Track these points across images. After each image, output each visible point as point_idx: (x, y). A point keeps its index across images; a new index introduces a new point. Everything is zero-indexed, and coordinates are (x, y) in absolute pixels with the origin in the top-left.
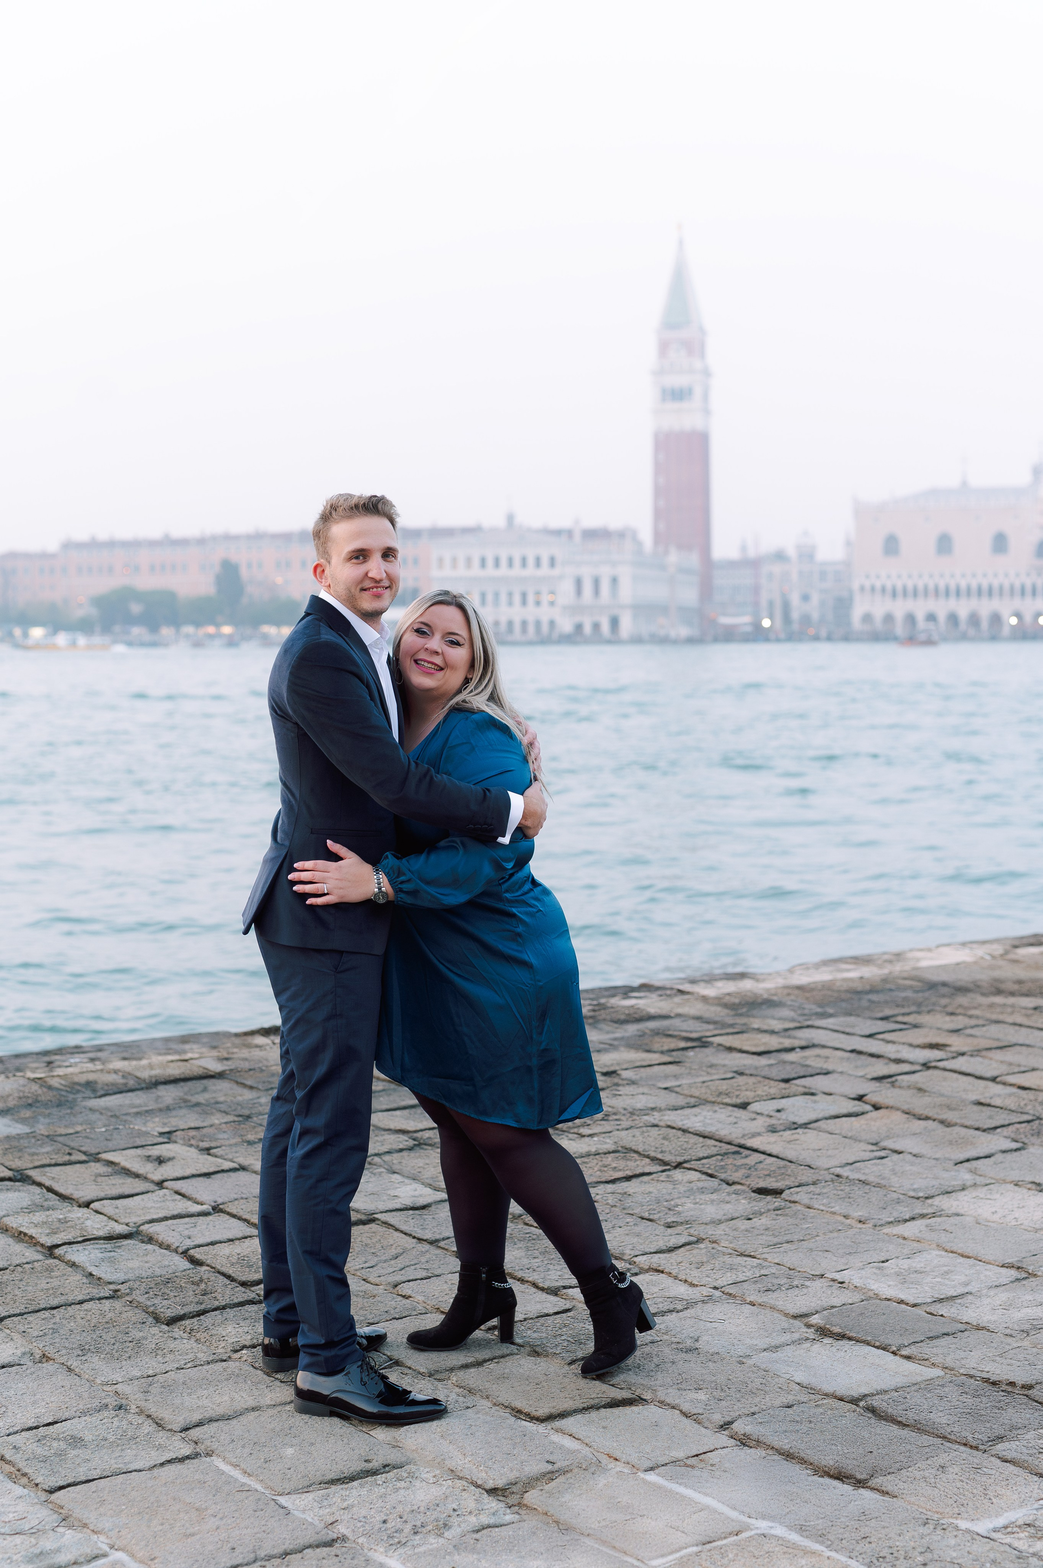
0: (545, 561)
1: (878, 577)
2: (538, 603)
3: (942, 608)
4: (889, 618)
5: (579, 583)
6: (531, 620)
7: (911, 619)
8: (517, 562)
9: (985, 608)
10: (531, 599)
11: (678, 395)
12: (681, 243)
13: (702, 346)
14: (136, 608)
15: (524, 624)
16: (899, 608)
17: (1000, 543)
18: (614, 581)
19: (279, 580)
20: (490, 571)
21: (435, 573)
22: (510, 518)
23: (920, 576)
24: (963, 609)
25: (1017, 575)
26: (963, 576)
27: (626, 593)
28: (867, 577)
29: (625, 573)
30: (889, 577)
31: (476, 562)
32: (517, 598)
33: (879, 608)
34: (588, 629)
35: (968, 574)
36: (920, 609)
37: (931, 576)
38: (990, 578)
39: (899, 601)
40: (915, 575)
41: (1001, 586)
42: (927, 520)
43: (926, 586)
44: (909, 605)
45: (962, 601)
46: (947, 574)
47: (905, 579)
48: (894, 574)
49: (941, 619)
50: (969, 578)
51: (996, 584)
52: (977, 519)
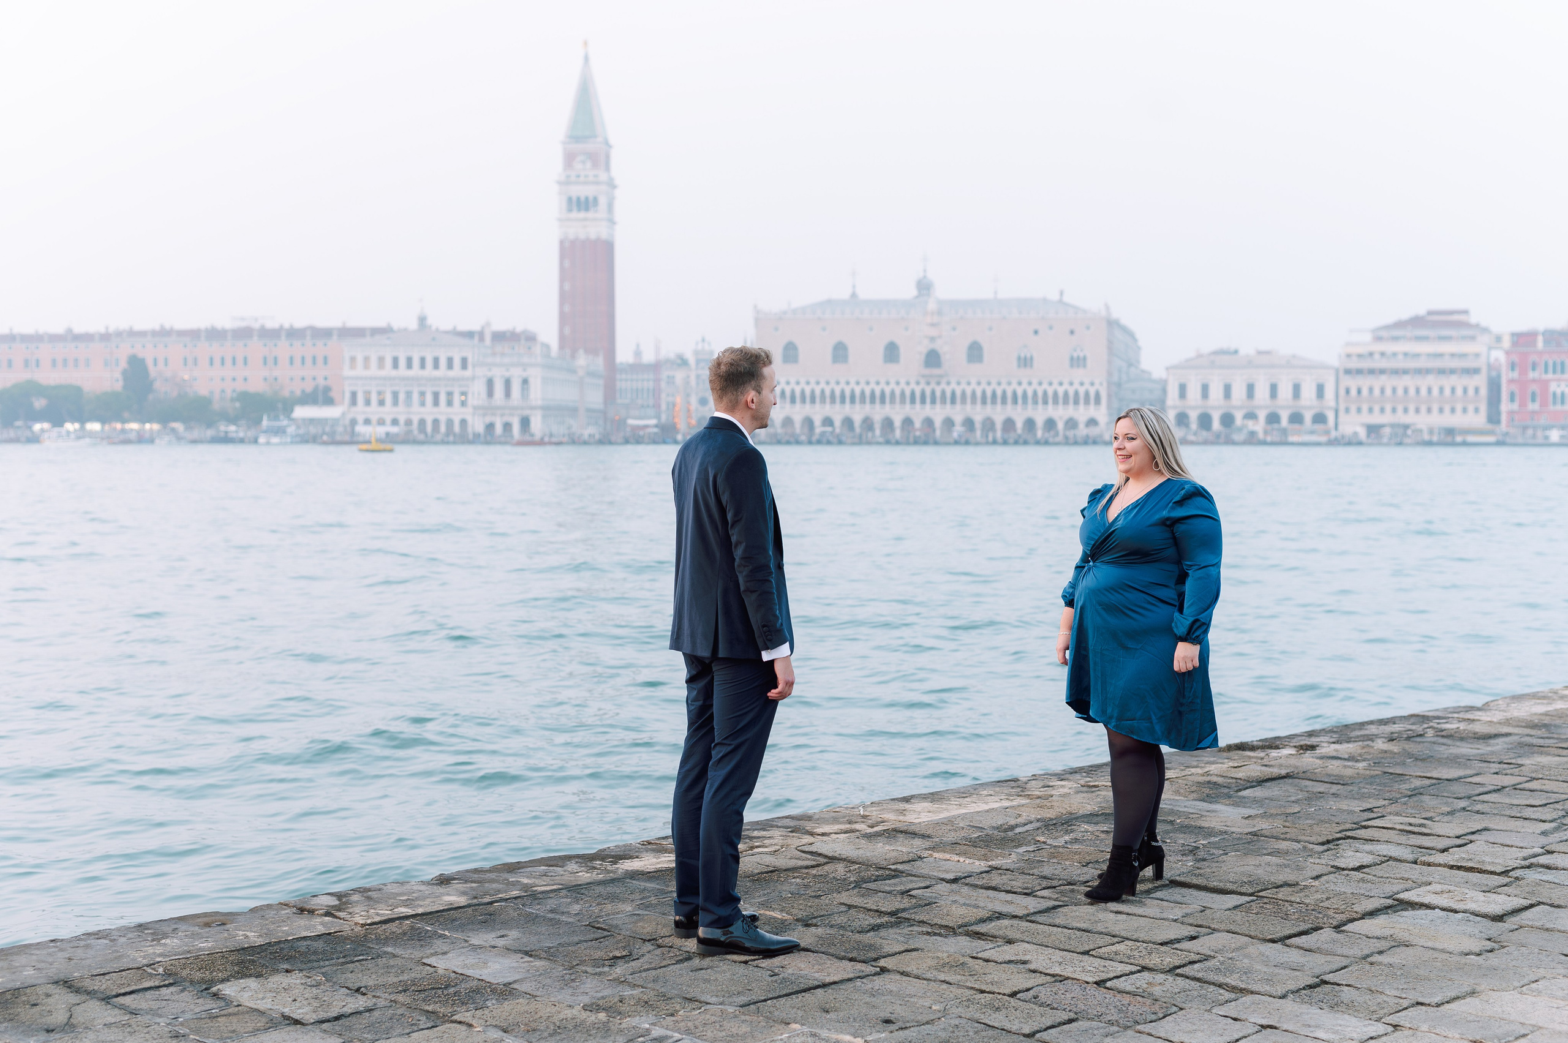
0: (457, 363)
2: (450, 403)
3: (838, 412)
5: (490, 383)
6: (443, 419)
7: (809, 422)
8: (429, 363)
9: (878, 413)
10: (443, 398)
11: (583, 204)
12: (586, 59)
13: (608, 157)
14: (39, 403)
15: (436, 422)
17: (892, 352)
18: (525, 382)
19: (186, 377)
20: (403, 371)
21: (347, 372)
22: (422, 320)
23: (818, 383)
24: (858, 414)
25: (908, 383)
26: (858, 383)
27: (537, 394)
29: (536, 376)
30: (788, 383)
31: (389, 362)
32: (429, 398)
34: (499, 429)
35: (862, 381)
36: (817, 413)
37: (828, 383)
38: (883, 385)
39: (798, 405)
40: (813, 381)
41: (893, 393)
42: (824, 329)
43: (823, 392)
44: (807, 410)
45: (858, 406)
46: (843, 381)
47: (803, 385)
48: (793, 381)
49: (837, 423)
50: (863, 385)
51: (888, 391)
52: (871, 329)
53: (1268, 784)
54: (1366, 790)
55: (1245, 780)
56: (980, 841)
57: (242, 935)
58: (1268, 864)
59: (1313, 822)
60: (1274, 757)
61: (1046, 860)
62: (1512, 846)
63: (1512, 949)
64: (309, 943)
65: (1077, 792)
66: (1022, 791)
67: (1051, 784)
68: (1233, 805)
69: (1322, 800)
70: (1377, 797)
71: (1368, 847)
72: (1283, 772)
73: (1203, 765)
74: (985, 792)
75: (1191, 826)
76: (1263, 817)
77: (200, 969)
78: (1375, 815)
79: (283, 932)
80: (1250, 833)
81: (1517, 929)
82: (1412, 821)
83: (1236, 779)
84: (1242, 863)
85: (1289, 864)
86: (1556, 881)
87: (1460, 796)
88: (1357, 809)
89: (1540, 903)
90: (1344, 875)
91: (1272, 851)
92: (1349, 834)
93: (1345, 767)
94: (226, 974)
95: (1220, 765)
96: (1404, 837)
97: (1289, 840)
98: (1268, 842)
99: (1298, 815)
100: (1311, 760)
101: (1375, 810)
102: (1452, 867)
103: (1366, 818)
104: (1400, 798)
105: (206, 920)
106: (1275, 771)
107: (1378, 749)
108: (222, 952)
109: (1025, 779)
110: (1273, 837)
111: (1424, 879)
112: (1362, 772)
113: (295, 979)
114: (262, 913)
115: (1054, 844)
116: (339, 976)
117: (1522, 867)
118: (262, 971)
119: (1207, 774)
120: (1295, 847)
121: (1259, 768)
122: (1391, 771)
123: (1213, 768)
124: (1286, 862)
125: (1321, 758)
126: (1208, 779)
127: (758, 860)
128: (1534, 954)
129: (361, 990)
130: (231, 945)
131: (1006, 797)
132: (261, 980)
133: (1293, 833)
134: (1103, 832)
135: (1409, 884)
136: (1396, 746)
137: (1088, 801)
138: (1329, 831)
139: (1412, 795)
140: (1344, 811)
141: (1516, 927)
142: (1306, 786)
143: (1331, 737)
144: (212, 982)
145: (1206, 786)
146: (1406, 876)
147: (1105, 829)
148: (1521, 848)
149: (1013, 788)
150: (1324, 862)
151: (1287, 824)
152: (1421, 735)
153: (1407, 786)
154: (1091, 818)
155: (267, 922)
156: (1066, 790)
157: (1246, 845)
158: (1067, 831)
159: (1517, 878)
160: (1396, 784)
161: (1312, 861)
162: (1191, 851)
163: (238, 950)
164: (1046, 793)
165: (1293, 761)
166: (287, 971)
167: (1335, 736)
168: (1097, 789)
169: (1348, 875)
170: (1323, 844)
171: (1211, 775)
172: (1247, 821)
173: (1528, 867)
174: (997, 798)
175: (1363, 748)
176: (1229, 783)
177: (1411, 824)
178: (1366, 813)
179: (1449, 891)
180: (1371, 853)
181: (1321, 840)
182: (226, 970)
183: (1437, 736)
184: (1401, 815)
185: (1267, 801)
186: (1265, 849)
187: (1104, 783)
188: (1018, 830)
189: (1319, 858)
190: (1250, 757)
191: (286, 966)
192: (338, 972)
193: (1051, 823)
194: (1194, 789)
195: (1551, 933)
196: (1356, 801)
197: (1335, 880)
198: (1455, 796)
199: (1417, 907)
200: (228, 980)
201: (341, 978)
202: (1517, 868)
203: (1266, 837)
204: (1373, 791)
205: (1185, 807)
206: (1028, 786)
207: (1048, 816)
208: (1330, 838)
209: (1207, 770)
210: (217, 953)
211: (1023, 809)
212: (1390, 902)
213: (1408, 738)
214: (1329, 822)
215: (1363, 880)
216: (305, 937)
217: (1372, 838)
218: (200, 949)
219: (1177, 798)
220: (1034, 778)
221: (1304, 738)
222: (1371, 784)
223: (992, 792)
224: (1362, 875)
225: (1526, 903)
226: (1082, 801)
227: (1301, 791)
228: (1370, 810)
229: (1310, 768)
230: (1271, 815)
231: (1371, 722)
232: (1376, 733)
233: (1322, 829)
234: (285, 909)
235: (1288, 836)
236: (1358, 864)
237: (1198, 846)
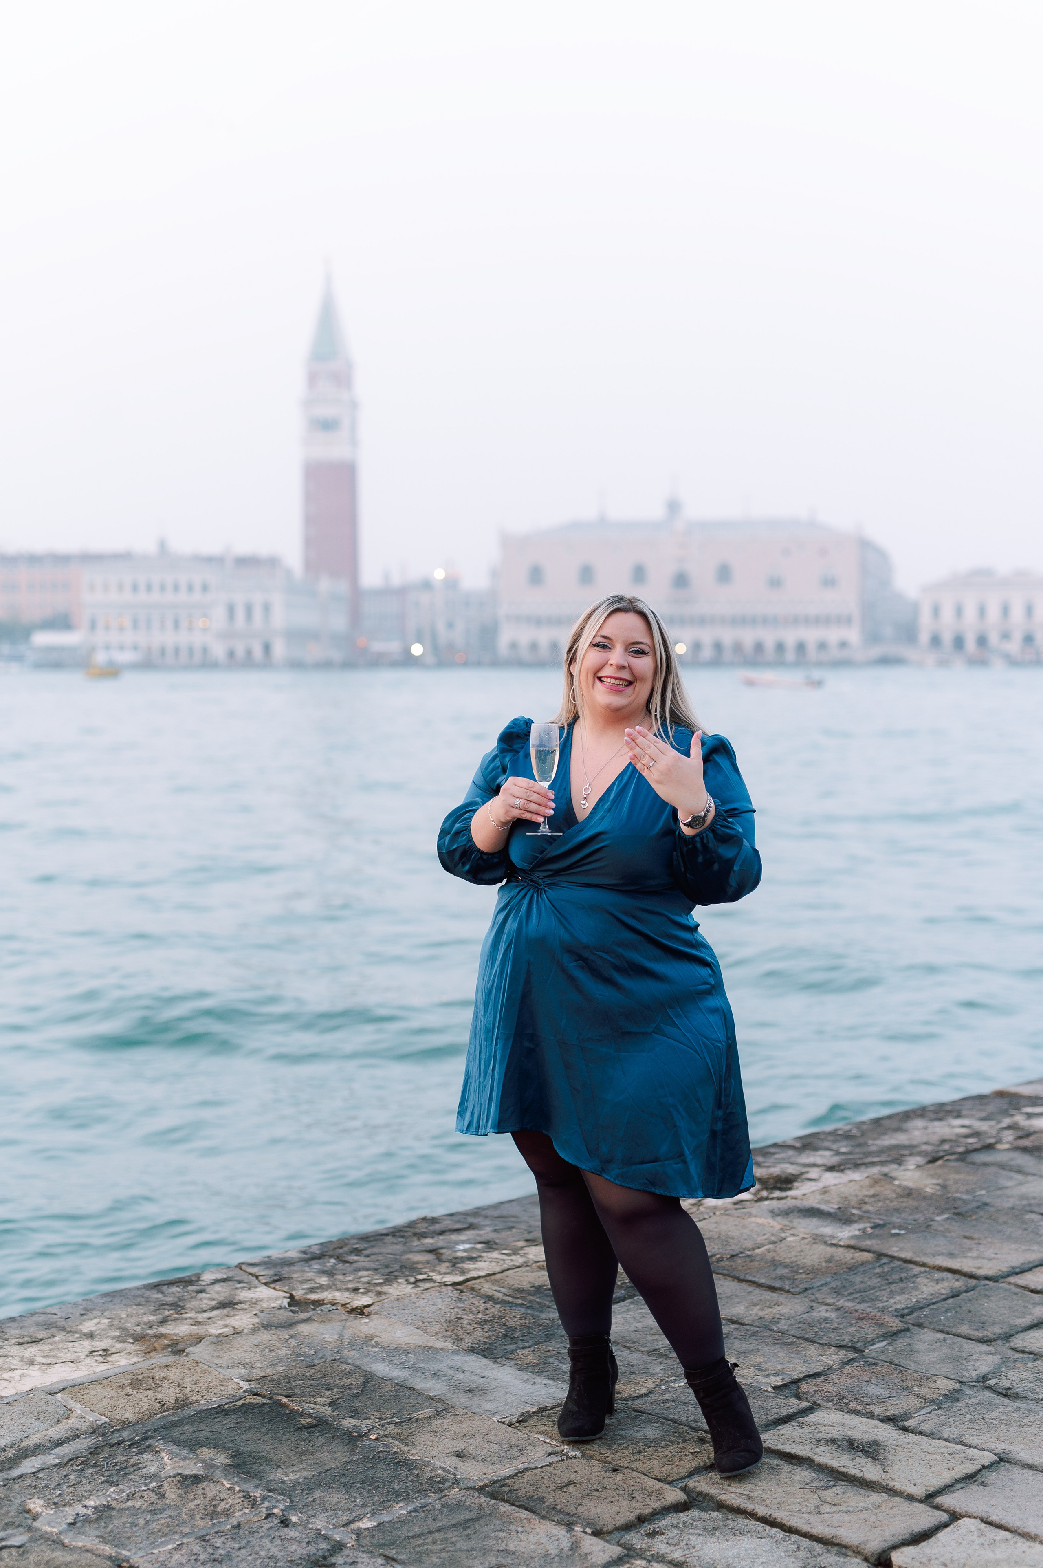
2: (191, 628)
4: (533, 645)
5: (231, 609)
6: (184, 645)
10: (184, 623)
11: (327, 424)
13: (349, 374)
15: (177, 649)
16: (544, 636)
17: (640, 574)
18: (267, 608)
22: (162, 542)
27: (279, 618)
28: (514, 605)
29: (277, 600)
32: (170, 624)
33: (524, 635)
34: (241, 655)
42: (569, 552)
52: (618, 552)
87: (988, 1333)
107: (899, 1186)
112: (839, 1253)
122: (894, 1251)
125: (786, 1213)
134: (185, 1478)
136: (932, 1176)
139: (900, 1331)
143: (838, 1153)
152: (989, 1147)
153: (900, 1302)
167: (843, 1150)
175: (876, 1182)
183: (1016, 1149)
188: (28, 1466)
198: (979, 1334)
204: (833, 1315)
213: (963, 1157)
219: (439, 1345)
221: (791, 1153)
222: (837, 1292)
229: (749, 1244)
231: (921, 1112)
232: (915, 1143)
237: (347, 1540)
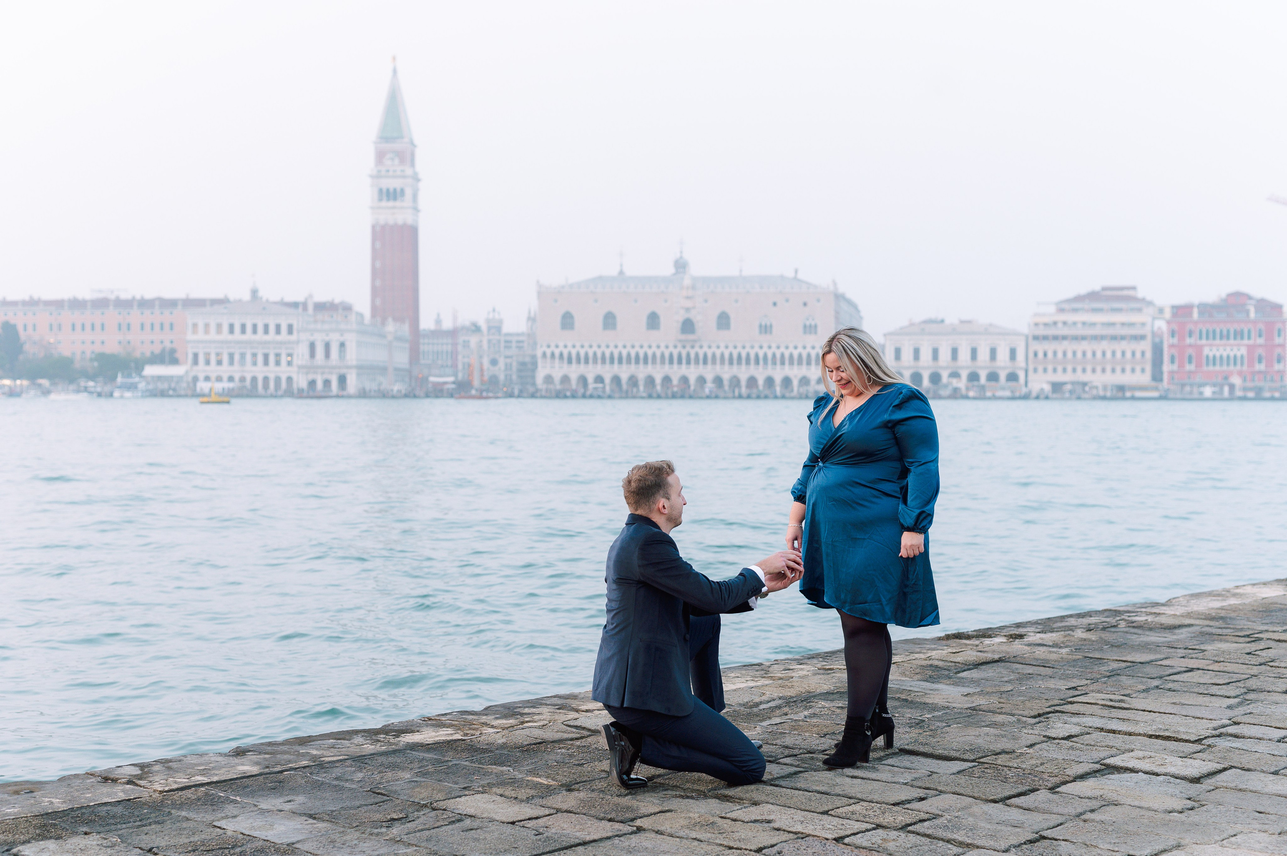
0: (284, 329)
1: (557, 346)
2: (278, 363)
3: (607, 372)
4: (565, 379)
5: (312, 347)
6: (272, 377)
7: (583, 380)
8: (260, 329)
9: (642, 372)
10: (272, 359)
11: (392, 195)
12: (395, 71)
13: (413, 155)
15: (266, 380)
16: (574, 372)
17: (653, 321)
18: (342, 345)
19: (51, 340)
20: (238, 336)
21: (190, 336)
22: (254, 293)
23: (591, 346)
24: (625, 373)
25: (667, 347)
26: (625, 347)
27: (352, 355)
28: (549, 346)
29: (351, 340)
30: (566, 346)
31: (226, 328)
32: (260, 359)
33: (558, 371)
34: (319, 385)
35: (629, 345)
36: (591, 372)
37: (599, 347)
38: (646, 349)
39: (574, 365)
40: (586, 345)
41: (654, 355)
42: (596, 301)
43: (595, 354)
44: (582, 369)
45: (624, 366)
46: (612, 345)
47: (578, 348)
48: (570, 344)
49: (607, 380)
50: (629, 348)
51: (650, 353)
52: (636, 301)
53: (983, 667)
54: (1067, 672)
55: (963, 663)
56: (729, 716)
57: (48, 802)
58: (987, 734)
59: (1025, 699)
60: (987, 644)
61: (787, 732)
62: (1202, 718)
63: (1210, 807)
64: (109, 808)
65: (815, 674)
66: (766, 673)
67: (791, 667)
68: (953, 684)
69: (1032, 680)
70: (1080, 677)
71: (1075, 719)
72: (996, 657)
73: (925, 651)
74: (733, 675)
75: (917, 702)
76: (980, 695)
77: (4, 832)
78: (1079, 693)
79: (86, 798)
80: (970, 708)
81: (1213, 790)
82: (1112, 697)
83: (955, 662)
84: (963, 734)
85: (1005, 735)
86: (1245, 748)
87: (1153, 676)
88: (1063, 688)
89: (1232, 767)
90: (1055, 744)
91: (990, 723)
92: (1057, 708)
93: (1050, 652)
94: (27, 837)
95: (941, 651)
96: (1107, 711)
97: (1005, 713)
98: (986, 716)
99: (1011, 692)
100: (1020, 646)
101: (1079, 688)
102: (1150, 736)
103: (1071, 695)
104: (1100, 678)
105: (15, 788)
106: (989, 656)
107: (1078, 637)
108: (27, 817)
109: (768, 664)
110: (990, 711)
111: (1127, 747)
112: (1065, 656)
113: (93, 841)
114: (69, 782)
115: (795, 718)
116: (134, 838)
117: (1213, 736)
118: (62, 834)
119: (929, 658)
120: (1010, 720)
121: (975, 653)
122: (1090, 656)
123: (934, 654)
124: (1003, 733)
125: (1029, 645)
126: (931, 662)
127: (528, 733)
128: (1230, 811)
129: (153, 850)
130: (36, 810)
131: (752, 679)
132: (60, 841)
133: (1007, 708)
134: (838, 707)
135: (1114, 751)
136: (1093, 635)
137: (825, 682)
138: (1040, 706)
139: (1111, 676)
140: (1052, 689)
141: (1213, 788)
142: (1017, 669)
143: (1036, 628)
144: (13, 844)
145: (929, 669)
146: (1111, 744)
147: (840, 705)
148: (1211, 720)
149: (757, 671)
150: (1036, 732)
151: (1002, 700)
153: (1105, 668)
154: (827, 695)
155: (72, 790)
156: (805, 673)
157: (967, 719)
158: (806, 707)
159: (1209, 746)
160: (1096, 667)
161: (1026, 731)
162: (918, 724)
163: (42, 815)
164: (787, 675)
165: (1004, 648)
166: (86, 834)
167: (1039, 627)
168: (832, 671)
169: (1058, 743)
170: (1035, 717)
171: (933, 660)
172: (966, 698)
173: (1219, 736)
174: (743, 680)
175: (1065, 636)
176: (949, 666)
177: (1111, 700)
178: (1071, 691)
179: (1151, 757)
180: (1078, 724)
181: (1032, 714)
182: (28, 833)
183: (1129, 627)
184: (1102, 692)
185: (983, 681)
186: (984, 721)
187: (838, 667)
188: (762, 707)
189: (1033, 729)
190: (966, 645)
191: (85, 829)
192: (133, 834)
193: (792, 700)
194: (918, 671)
195: (1244, 793)
196: (1062, 681)
197: (1048, 748)
198: (1148, 676)
199: (1122, 771)
200: (29, 842)
201: (136, 840)
202: (1208, 737)
203: (984, 711)
204: (1076, 672)
205: (911, 686)
206: (771, 669)
207: (789, 694)
208: (1041, 712)
209: (929, 655)
210: (22, 818)
211: (766, 688)
212: (1098, 766)
214: (1039, 698)
215: (1072, 748)
216: (105, 803)
217: (1078, 712)
218: (7, 814)
219: (903, 679)
220: (776, 662)
221: (1012, 628)
222: (1074, 667)
223: (739, 675)
224: (1071, 744)
225: (1220, 767)
226: (819, 681)
227: (1013, 672)
228: (1074, 688)
229: (1019, 653)
230: (988, 693)
232: (1075, 625)
233: (1033, 704)
234: (91, 779)
235: (1003, 710)
236: (1067, 734)
237: (924, 719)
